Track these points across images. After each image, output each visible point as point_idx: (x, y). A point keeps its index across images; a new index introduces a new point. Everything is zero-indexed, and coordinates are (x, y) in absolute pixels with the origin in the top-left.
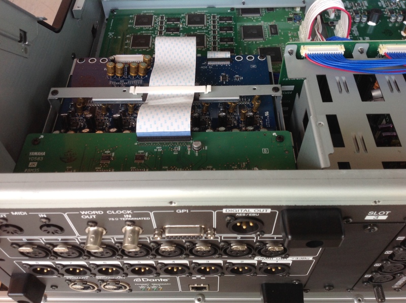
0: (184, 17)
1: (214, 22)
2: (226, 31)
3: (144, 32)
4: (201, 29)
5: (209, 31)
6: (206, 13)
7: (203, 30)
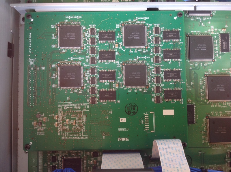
0: (119, 30)
1: (157, 40)
2: (172, 58)
3: (72, 58)
4: (141, 54)
5: (151, 57)
6: (147, 21)
7: (143, 55)
